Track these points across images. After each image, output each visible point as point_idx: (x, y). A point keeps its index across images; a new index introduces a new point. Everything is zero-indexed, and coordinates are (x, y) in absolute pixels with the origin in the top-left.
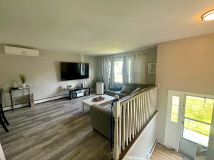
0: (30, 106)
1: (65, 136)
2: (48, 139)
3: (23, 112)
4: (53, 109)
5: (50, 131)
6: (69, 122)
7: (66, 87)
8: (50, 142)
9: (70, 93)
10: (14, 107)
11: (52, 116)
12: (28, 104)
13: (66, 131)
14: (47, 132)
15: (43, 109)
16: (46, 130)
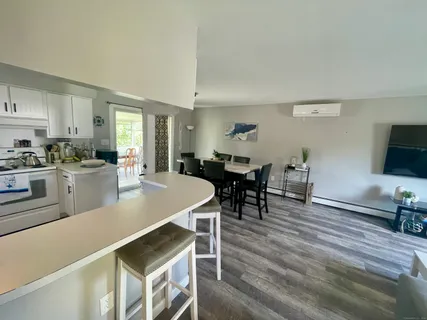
0: (304, 201)
1: (308, 289)
2: (284, 265)
3: (291, 205)
4: (333, 227)
5: (297, 257)
6: (342, 274)
7: (393, 192)
8: (283, 271)
9: (399, 214)
10: (287, 194)
11: (321, 236)
12: (302, 198)
13: (317, 282)
14: (293, 255)
15: (317, 217)
16: (293, 251)
